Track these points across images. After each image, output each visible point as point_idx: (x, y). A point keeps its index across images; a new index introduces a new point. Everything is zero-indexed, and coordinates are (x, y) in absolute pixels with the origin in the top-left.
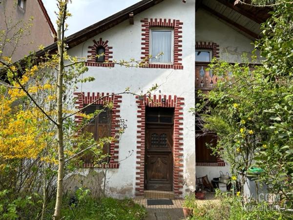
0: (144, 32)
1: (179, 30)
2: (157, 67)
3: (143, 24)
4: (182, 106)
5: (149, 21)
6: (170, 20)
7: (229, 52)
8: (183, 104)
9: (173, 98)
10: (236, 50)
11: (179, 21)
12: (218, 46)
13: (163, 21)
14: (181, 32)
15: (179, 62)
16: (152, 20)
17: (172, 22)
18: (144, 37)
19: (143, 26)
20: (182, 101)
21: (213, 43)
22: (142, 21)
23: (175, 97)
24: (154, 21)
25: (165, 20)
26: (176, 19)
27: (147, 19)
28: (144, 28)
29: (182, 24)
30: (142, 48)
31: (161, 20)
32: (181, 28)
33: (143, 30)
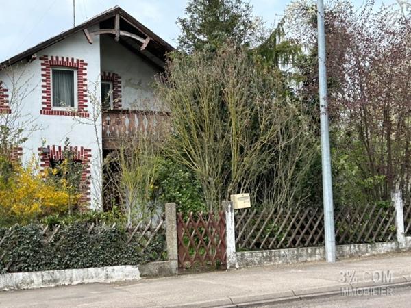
0: (44, 73)
1: (84, 72)
2: (61, 114)
3: (43, 62)
4: (89, 158)
5: (50, 59)
6: (73, 59)
7: (132, 85)
8: (90, 156)
9: (79, 149)
10: (140, 83)
11: (83, 61)
12: (119, 78)
13: (65, 60)
14: (85, 74)
15: (85, 109)
16: (52, 57)
17: (75, 61)
18: (44, 78)
19: (42, 64)
20: (89, 153)
21: (114, 74)
22: (41, 59)
23: (82, 148)
24: (55, 59)
25: (68, 59)
26: (80, 59)
27: (47, 56)
28: (44, 67)
29: (86, 64)
30: (43, 92)
31: (63, 58)
32: (85, 69)
33: (43, 70)
